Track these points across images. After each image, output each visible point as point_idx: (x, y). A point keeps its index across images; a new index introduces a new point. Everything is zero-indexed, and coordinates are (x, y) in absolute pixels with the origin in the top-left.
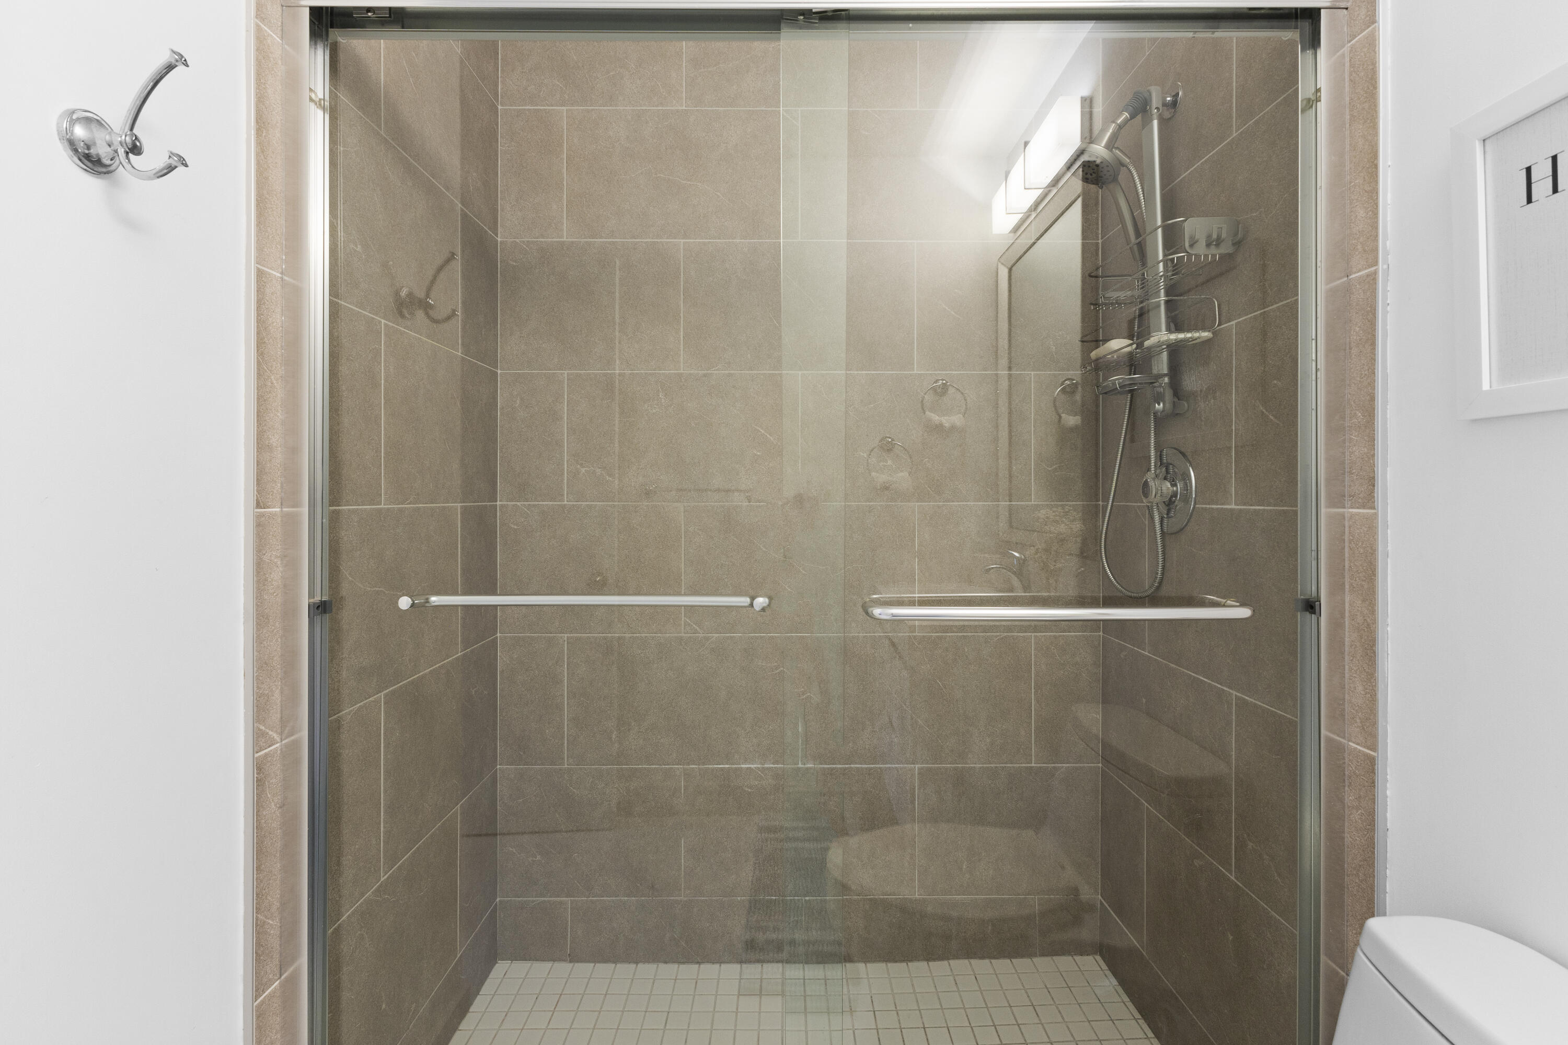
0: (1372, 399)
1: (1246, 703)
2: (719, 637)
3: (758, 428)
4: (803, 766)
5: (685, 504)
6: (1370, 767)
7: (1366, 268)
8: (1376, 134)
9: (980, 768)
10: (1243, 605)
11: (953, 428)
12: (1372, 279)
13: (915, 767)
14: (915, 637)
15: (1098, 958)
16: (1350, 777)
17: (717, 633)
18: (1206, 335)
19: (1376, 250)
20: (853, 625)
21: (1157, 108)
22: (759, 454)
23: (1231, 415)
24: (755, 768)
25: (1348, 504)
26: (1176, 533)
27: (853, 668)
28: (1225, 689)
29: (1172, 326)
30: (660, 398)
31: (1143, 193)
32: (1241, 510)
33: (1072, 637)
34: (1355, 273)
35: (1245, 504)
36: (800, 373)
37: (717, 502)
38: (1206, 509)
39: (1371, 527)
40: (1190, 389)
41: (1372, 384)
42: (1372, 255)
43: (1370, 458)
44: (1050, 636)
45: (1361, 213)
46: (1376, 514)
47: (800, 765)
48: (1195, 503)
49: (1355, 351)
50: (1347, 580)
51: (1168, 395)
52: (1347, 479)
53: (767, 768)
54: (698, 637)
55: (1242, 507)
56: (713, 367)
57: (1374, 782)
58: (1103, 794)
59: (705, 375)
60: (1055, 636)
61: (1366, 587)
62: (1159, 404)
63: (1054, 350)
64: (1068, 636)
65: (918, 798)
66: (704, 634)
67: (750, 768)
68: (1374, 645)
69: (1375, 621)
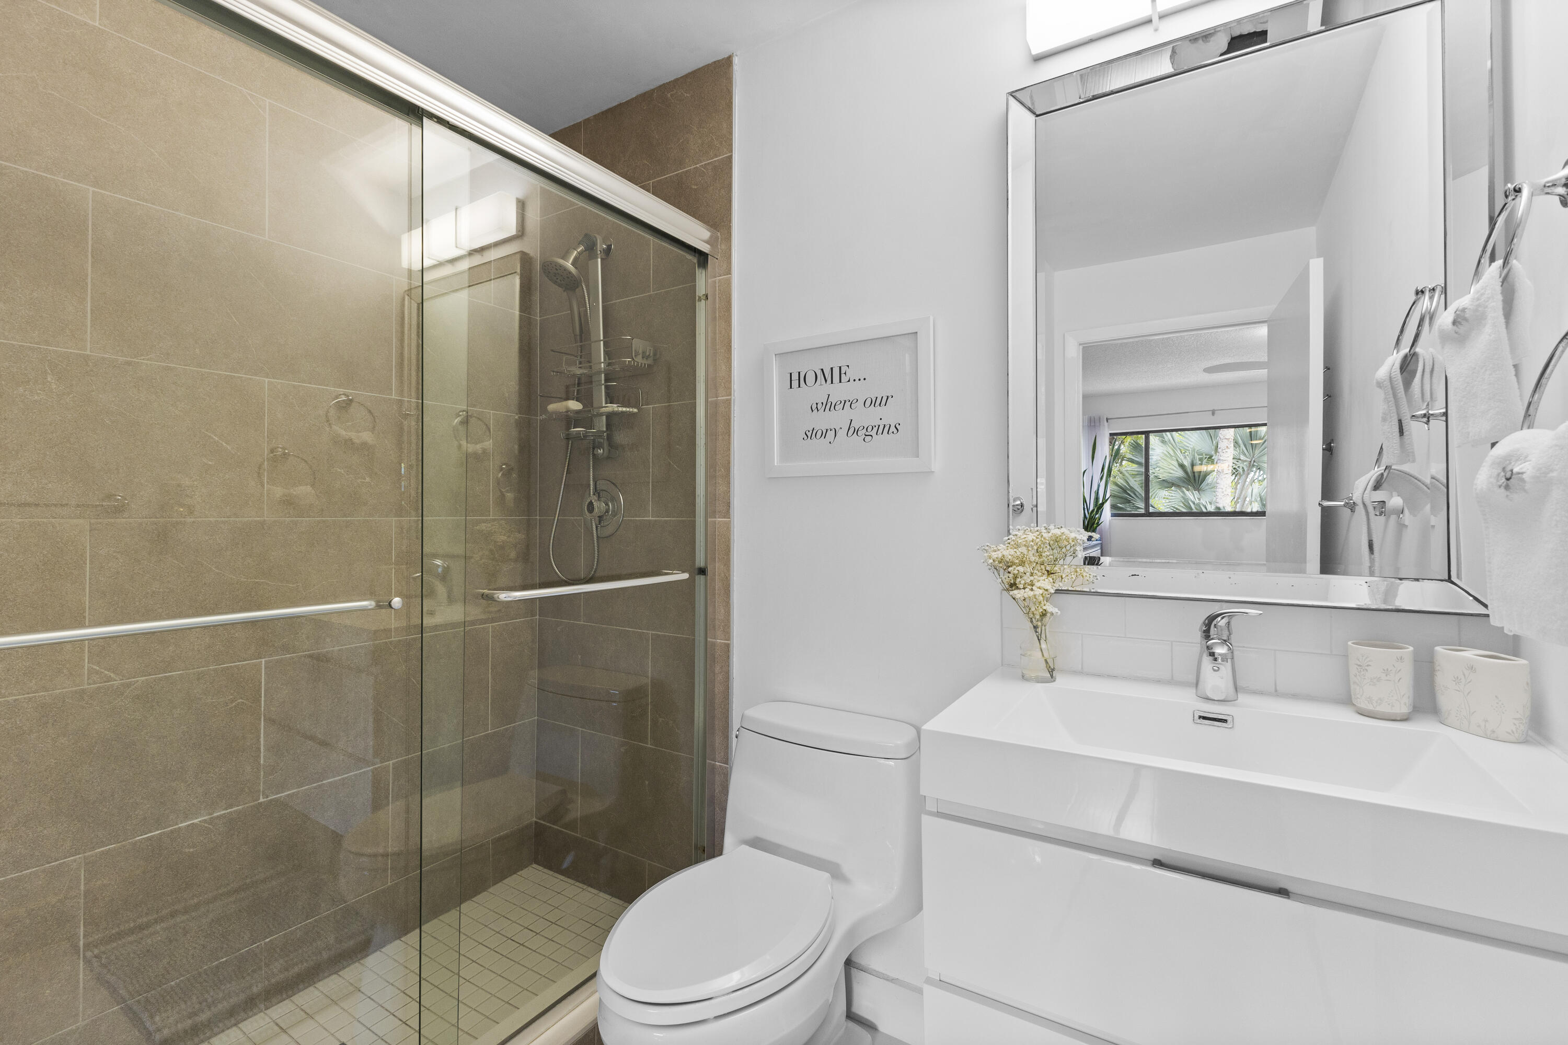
0: (729, 463)
1: (658, 636)
2: (147, 680)
3: (209, 434)
4: (265, 800)
5: (93, 521)
6: (727, 648)
7: (726, 396)
8: (731, 330)
9: (449, 747)
10: (683, 572)
11: (364, 444)
12: (728, 403)
13: (390, 763)
14: (391, 642)
15: (534, 866)
16: (717, 658)
17: (145, 676)
18: (635, 410)
19: (730, 388)
20: (328, 640)
21: (600, 251)
22: (210, 463)
23: (649, 462)
24: (200, 821)
25: (717, 516)
26: (607, 537)
27: (327, 684)
28: (644, 631)
29: (608, 399)
30: (48, 382)
31: (589, 304)
32: (656, 521)
33: (518, 622)
34: (721, 397)
35: (658, 517)
36: (267, 380)
37: (146, 518)
38: (631, 520)
39: (728, 527)
40: (619, 442)
41: (729, 456)
42: (728, 390)
43: (728, 492)
44: (503, 624)
45: (724, 367)
46: (730, 521)
47: (261, 800)
48: (623, 517)
49: (720, 437)
50: (717, 555)
51: (606, 445)
52: (717, 503)
53: (218, 817)
54: (112, 686)
55: (657, 519)
56: (142, 355)
57: (729, 656)
58: (538, 739)
59: (129, 363)
60: (506, 624)
61: (726, 558)
62: (600, 450)
63: (507, 396)
64: (515, 622)
65: (392, 792)
66: (123, 680)
67: (193, 824)
68: (729, 587)
69: (729, 575)
